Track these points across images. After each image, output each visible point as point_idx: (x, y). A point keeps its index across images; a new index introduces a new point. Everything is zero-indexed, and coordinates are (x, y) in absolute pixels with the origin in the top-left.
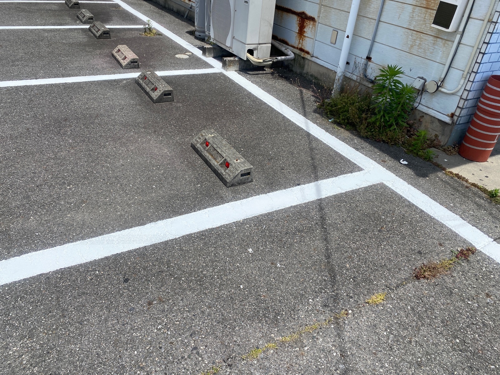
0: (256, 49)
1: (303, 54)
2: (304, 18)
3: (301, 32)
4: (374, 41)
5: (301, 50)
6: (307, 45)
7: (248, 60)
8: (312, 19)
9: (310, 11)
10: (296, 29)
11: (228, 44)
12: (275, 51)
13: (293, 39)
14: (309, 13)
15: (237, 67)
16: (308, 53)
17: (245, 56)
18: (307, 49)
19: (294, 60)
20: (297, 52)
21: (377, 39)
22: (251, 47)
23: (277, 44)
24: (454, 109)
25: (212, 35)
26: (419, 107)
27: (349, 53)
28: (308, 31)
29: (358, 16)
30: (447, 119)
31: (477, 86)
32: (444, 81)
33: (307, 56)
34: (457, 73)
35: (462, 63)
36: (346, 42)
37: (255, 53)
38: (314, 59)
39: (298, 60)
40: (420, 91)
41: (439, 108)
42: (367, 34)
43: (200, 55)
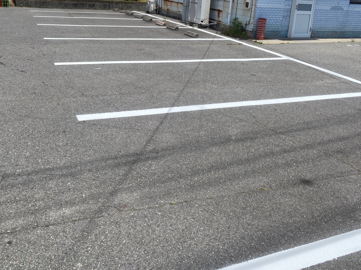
2: (219, 11)
3: (219, 16)
6: (221, 19)
7: (201, 24)
8: (222, 11)
10: (217, 15)
11: (195, 20)
12: (210, 22)
13: (216, 19)
14: (220, 10)
16: (221, 22)
20: (218, 22)
22: (202, 20)
23: (210, 20)
24: (252, 27)
25: (189, 19)
26: (246, 29)
27: (231, 19)
28: (221, 15)
29: (232, 8)
30: (251, 30)
31: (256, 21)
32: (250, 21)
33: (220, 23)
34: (252, 18)
35: (252, 16)
36: (229, 16)
37: (203, 22)
38: (222, 23)
39: (218, 25)
40: (246, 25)
41: (250, 28)
42: (235, 13)
43: (185, 25)
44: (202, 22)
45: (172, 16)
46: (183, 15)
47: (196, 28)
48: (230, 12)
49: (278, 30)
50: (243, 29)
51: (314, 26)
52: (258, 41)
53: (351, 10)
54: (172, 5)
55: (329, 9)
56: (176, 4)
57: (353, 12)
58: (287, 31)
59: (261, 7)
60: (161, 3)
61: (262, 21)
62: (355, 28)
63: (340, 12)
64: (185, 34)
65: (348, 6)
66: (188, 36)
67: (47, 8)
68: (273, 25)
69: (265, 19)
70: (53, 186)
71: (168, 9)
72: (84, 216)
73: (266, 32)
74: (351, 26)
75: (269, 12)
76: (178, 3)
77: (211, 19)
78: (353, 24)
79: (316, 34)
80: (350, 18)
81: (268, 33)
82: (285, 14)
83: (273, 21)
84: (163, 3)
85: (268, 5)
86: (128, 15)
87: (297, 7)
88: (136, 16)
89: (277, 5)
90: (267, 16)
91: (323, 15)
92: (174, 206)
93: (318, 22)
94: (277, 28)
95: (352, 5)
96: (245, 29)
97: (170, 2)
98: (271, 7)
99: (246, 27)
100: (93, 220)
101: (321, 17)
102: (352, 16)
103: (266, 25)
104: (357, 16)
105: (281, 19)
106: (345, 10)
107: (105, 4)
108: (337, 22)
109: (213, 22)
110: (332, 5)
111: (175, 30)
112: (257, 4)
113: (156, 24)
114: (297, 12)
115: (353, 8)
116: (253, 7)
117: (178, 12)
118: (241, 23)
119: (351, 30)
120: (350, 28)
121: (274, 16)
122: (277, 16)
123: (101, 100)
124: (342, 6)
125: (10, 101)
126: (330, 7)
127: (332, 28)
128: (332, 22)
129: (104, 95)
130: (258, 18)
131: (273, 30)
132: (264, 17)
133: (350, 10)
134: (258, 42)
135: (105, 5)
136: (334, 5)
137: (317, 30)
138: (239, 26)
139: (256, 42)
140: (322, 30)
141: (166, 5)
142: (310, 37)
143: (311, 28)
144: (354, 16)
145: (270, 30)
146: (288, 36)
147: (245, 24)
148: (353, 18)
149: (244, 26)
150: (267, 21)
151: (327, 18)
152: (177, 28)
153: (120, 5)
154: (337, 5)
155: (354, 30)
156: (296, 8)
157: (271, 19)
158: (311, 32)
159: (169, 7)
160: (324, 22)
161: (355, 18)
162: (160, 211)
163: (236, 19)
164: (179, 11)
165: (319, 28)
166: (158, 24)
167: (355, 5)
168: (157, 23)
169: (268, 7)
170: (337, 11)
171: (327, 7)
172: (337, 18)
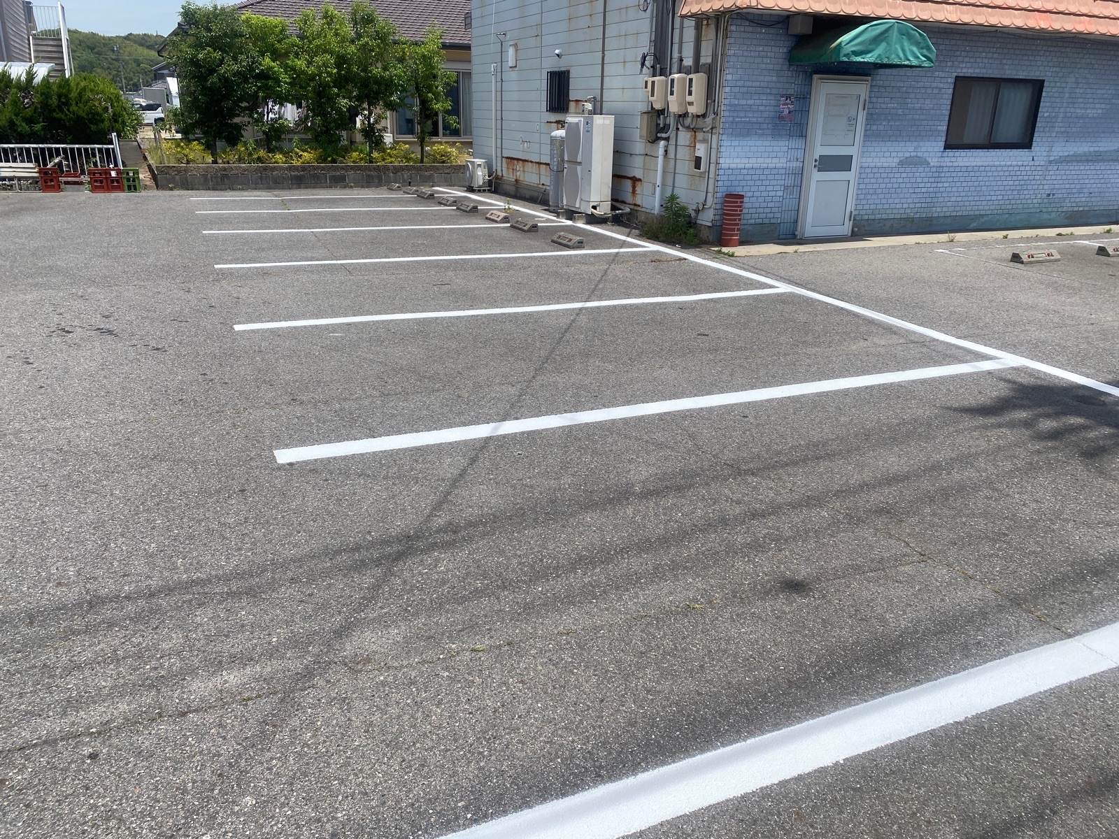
0: (599, 205)
1: (636, 208)
2: (635, 180)
3: (634, 192)
4: (674, 187)
5: (635, 205)
6: (638, 201)
7: (592, 214)
8: (640, 180)
9: (638, 174)
10: (630, 189)
11: (577, 206)
12: (613, 208)
13: (629, 199)
14: (638, 176)
15: (584, 221)
16: (639, 206)
17: (591, 211)
18: (638, 203)
19: (630, 214)
20: (632, 207)
21: (676, 185)
22: (595, 204)
23: (615, 203)
24: (712, 217)
25: (565, 203)
26: (698, 222)
27: (661, 198)
28: (638, 189)
29: (664, 172)
30: (710, 224)
31: (720, 201)
32: (705, 201)
33: (639, 209)
34: (710, 195)
35: (711, 189)
36: (658, 190)
37: (598, 208)
38: (643, 209)
39: (633, 213)
40: (697, 211)
41: (707, 218)
42: (670, 182)
43: (555, 218)
44: (594, 207)
45: (527, 196)
46: (551, 193)
47: (581, 225)
48: (659, 182)
49: (772, 221)
50: (690, 223)
51: (860, 207)
52: (725, 250)
53: (948, 164)
54: (526, 170)
55: (894, 165)
56: (534, 168)
57: (951, 169)
58: (796, 222)
59: (732, 166)
60: (499, 165)
61: (733, 200)
62: (958, 209)
63: (921, 169)
64: (553, 241)
65: (940, 154)
66: (560, 244)
67: (233, 189)
68: (761, 211)
69: (742, 197)
70: (206, 620)
71: (516, 180)
72: (269, 688)
73: (745, 227)
74: (949, 204)
75: (749, 177)
76: (539, 163)
77: (616, 201)
78: (953, 199)
79: (864, 226)
80: (945, 185)
81: (750, 228)
82: (789, 182)
83: (761, 200)
84: (505, 165)
85: (746, 161)
86: (423, 197)
87: (817, 163)
88: (440, 200)
89: (769, 160)
90: (746, 189)
91: (880, 180)
92: (481, 654)
93: (869, 197)
94: (771, 215)
95: (950, 153)
96: (696, 223)
97: (521, 162)
98: (755, 166)
99: (696, 218)
100: (289, 696)
101: (876, 186)
102: (951, 179)
103: (745, 211)
104: (962, 179)
105: (780, 193)
106: (932, 164)
107: (369, 173)
108: (913, 195)
109: (622, 207)
110: (900, 154)
111: (529, 231)
112: (721, 161)
113: (487, 218)
114: (817, 176)
115: (953, 159)
116: (713, 166)
117: (541, 186)
118: (684, 209)
119: (948, 214)
120: (945, 209)
121: (762, 188)
122: (770, 188)
123: (336, 412)
124: (926, 154)
125: (122, 422)
126: (897, 160)
127: (902, 211)
128: (902, 196)
129: (345, 400)
130: (724, 194)
131: (760, 221)
132: (739, 191)
133: (944, 164)
134: (724, 253)
135: (369, 176)
136: (907, 155)
137: (866, 217)
138: (680, 216)
139: (720, 252)
140: (878, 216)
141: (511, 171)
142: (850, 234)
143: (851, 212)
144: (956, 179)
145: (753, 221)
146: (796, 233)
147: (695, 210)
148: (953, 184)
149: (693, 214)
150: (745, 200)
151: (889, 186)
152: (535, 226)
153: (405, 176)
154: (912, 154)
155: (954, 214)
156: (815, 166)
157: (756, 194)
158: (852, 222)
159: (518, 174)
160: (882, 196)
161: (958, 184)
162: (447, 669)
163: (673, 198)
164: (543, 184)
165: (870, 212)
166: (491, 217)
167: (958, 153)
168: (488, 216)
169: (747, 166)
170: (914, 170)
171: (889, 160)
172: (914, 185)
